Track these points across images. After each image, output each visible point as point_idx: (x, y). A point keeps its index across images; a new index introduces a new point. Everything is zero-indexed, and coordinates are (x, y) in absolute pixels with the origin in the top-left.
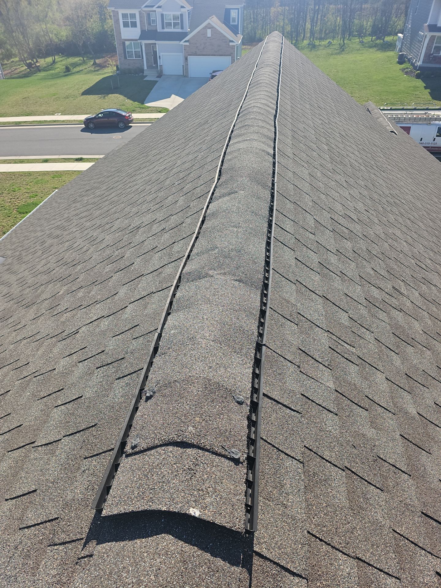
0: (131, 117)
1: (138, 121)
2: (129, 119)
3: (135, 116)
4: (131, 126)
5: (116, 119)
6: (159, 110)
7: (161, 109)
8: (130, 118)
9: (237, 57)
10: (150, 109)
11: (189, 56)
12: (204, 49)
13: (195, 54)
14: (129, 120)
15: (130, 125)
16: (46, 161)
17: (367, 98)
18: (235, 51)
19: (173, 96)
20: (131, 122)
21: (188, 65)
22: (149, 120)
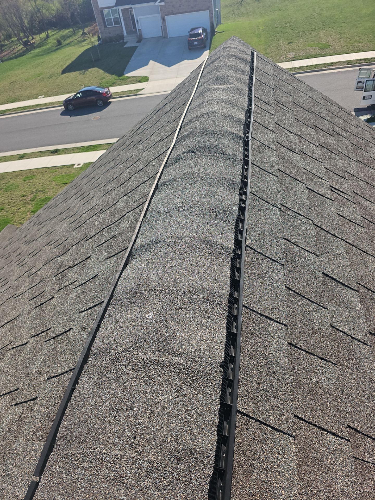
0: (109, 93)
1: (117, 95)
2: (107, 96)
3: (113, 90)
4: (110, 102)
5: (93, 98)
6: (139, 80)
7: (140, 78)
8: (108, 94)
9: (215, 8)
10: (129, 79)
11: (166, 16)
12: (180, 6)
13: (172, 13)
15: (110, 100)
16: (22, 157)
17: (358, 38)
18: (212, 4)
19: (151, 62)
20: (111, 97)
21: (166, 25)
22: (128, 92)
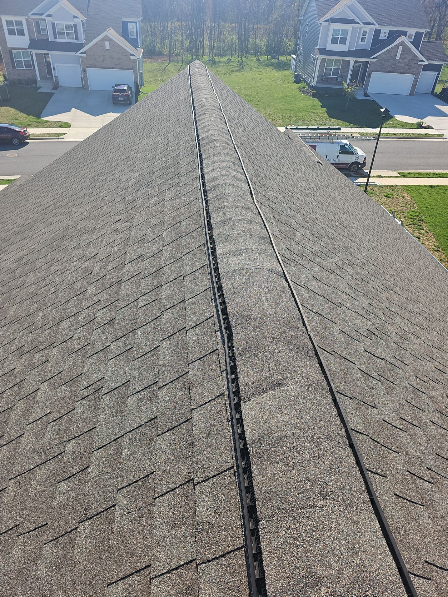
0: (26, 132)
1: (35, 137)
2: (25, 135)
3: (31, 131)
4: (28, 143)
5: (9, 135)
6: (59, 125)
7: (61, 123)
8: (26, 134)
9: (139, 70)
10: (48, 123)
11: (87, 68)
12: (103, 61)
13: (95, 67)
14: (25, 137)
15: (27, 141)
18: (137, 65)
19: (73, 109)
20: (28, 137)
21: (87, 77)
22: (48, 135)
